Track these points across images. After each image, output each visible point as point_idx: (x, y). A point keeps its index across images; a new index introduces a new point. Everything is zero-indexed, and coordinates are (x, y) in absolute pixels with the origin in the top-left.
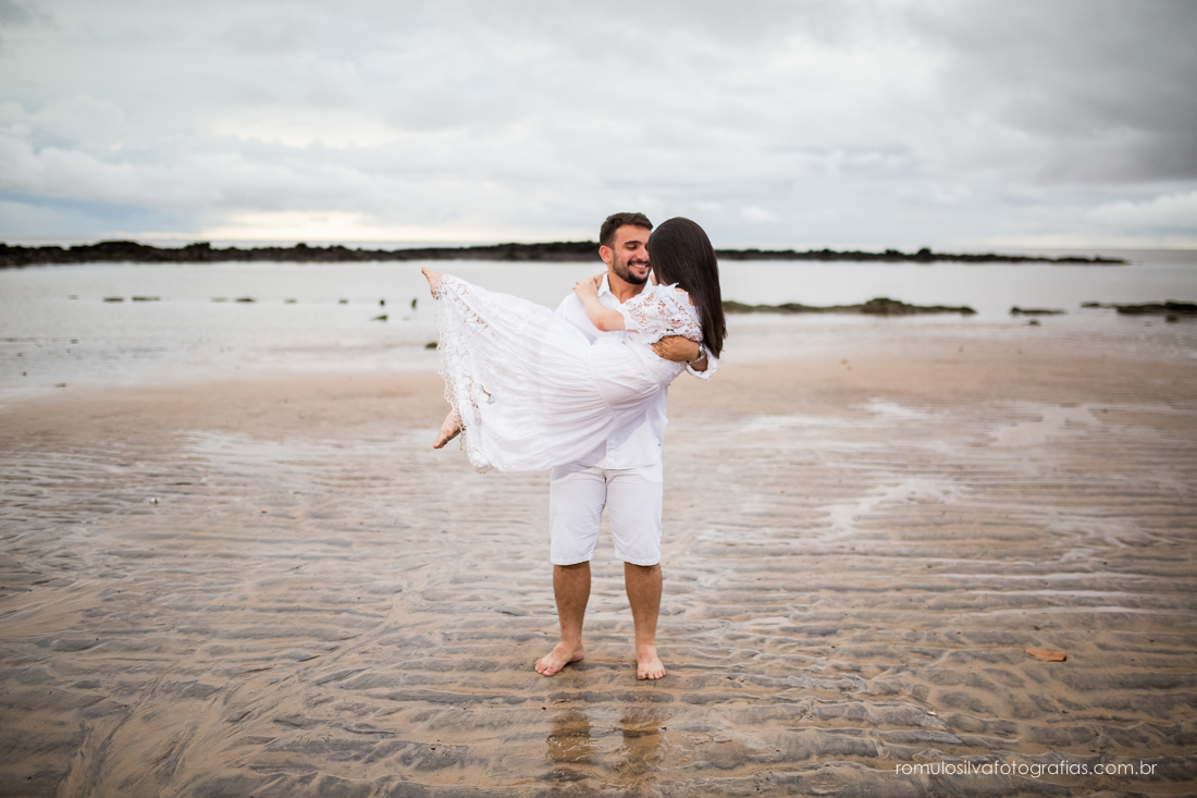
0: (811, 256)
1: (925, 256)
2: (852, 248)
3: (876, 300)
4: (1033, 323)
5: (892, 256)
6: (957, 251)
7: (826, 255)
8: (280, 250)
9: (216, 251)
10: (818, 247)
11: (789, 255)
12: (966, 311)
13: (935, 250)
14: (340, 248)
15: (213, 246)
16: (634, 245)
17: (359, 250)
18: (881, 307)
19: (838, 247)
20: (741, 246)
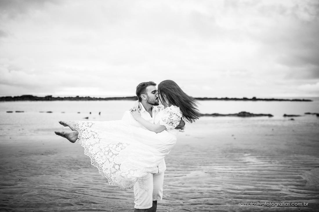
0: (222, 99)
1: (254, 99)
2: (234, 97)
3: (242, 112)
4: (292, 119)
5: (245, 99)
6: (264, 98)
7: (227, 99)
8: (72, 98)
9: (54, 98)
10: (224, 97)
11: (216, 99)
12: (270, 116)
13: (257, 97)
14: (89, 97)
15: (53, 96)
16: (154, 92)
17: (94, 98)
18: (243, 114)
19: (230, 97)
20: (202, 97)
